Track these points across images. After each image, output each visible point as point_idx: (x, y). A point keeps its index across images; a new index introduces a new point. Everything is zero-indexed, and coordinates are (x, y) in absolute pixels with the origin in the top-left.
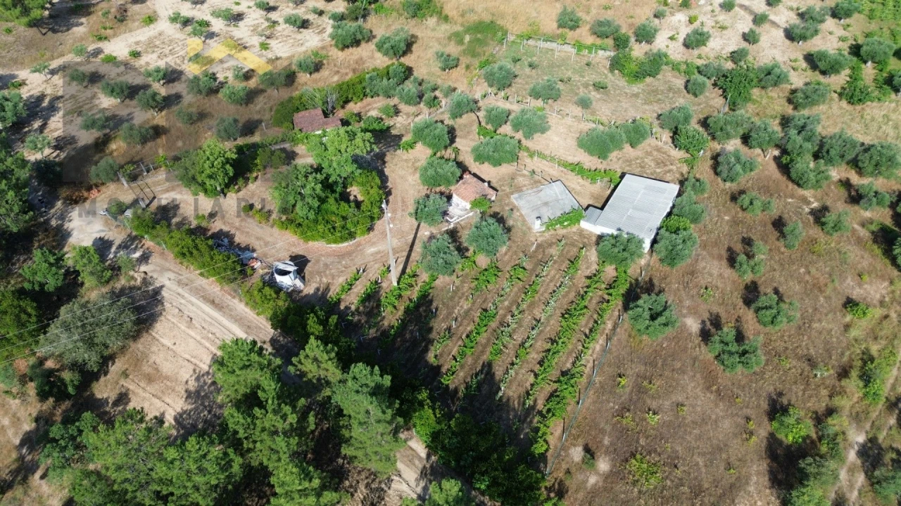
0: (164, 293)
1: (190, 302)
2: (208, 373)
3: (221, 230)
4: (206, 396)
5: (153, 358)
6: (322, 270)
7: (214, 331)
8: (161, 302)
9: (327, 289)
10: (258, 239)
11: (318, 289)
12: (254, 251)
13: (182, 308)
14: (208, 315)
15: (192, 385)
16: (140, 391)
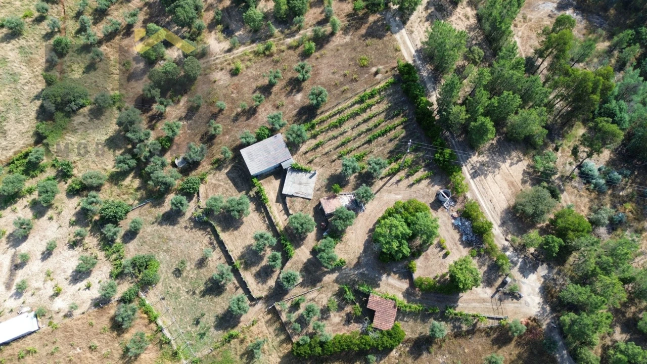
0: (499, 222)
1: (489, 211)
2: (490, 172)
3: (464, 247)
4: (493, 163)
5: (510, 192)
6: (427, 196)
7: (482, 189)
8: (502, 218)
9: (429, 184)
10: (448, 231)
11: (433, 186)
12: (453, 224)
13: (493, 209)
14: (483, 199)
15: (497, 171)
16: (517, 180)
